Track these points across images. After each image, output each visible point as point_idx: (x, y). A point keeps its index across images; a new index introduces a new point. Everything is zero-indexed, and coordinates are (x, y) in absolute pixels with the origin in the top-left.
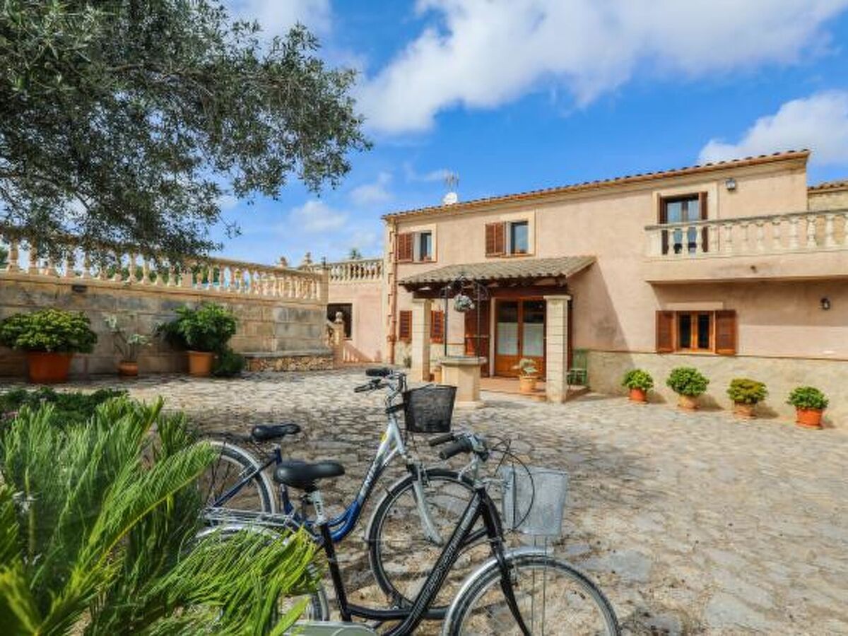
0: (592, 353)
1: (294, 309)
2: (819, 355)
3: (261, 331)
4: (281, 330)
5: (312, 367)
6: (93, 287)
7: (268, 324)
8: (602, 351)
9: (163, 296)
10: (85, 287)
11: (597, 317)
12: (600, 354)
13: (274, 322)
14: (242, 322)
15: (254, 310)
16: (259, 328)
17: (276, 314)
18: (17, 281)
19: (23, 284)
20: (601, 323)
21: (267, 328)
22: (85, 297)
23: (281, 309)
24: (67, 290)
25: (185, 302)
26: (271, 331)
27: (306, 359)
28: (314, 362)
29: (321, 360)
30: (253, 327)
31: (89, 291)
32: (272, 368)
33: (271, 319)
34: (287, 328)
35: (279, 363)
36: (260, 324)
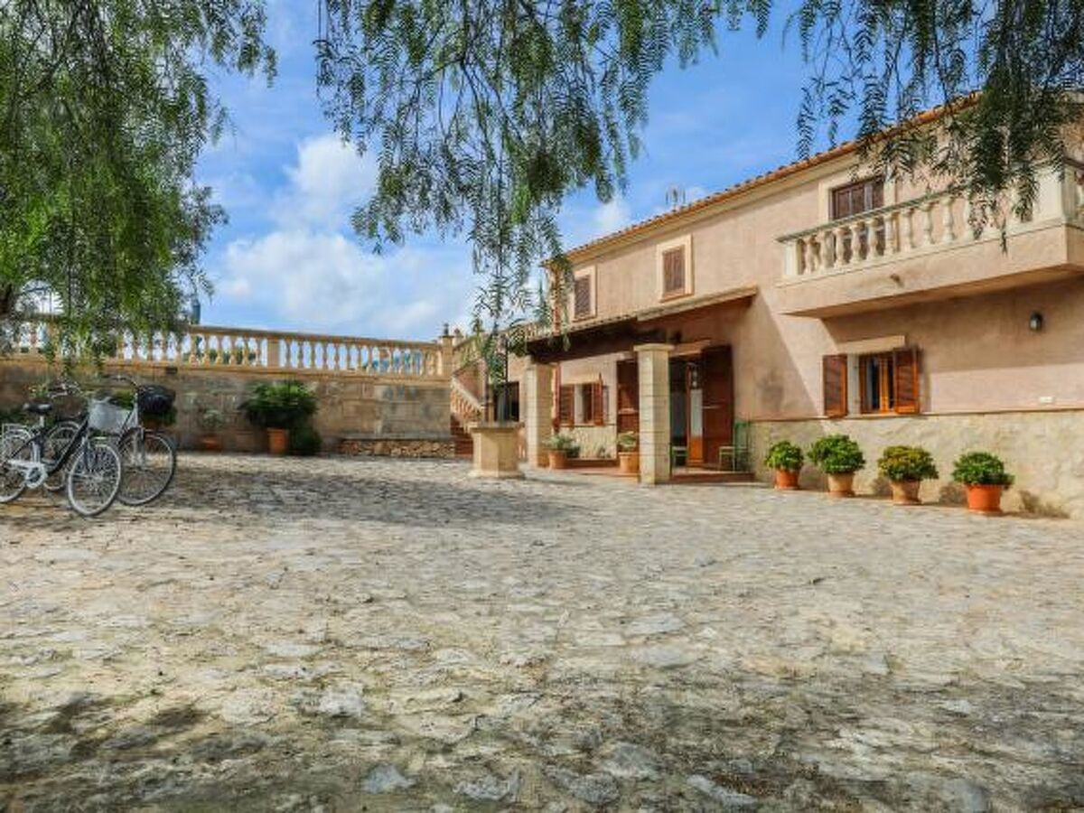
0: (757, 425)
1: (405, 387)
2: (1033, 406)
3: (359, 411)
4: (386, 411)
5: (425, 454)
6: (182, 369)
7: (369, 404)
8: (768, 421)
9: (250, 375)
10: (176, 369)
11: (761, 372)
12: (764, 425)
13: (376, 402)
14: (337, 401)
15: (352, 388)
16: (357, 408)
17: (379, 392)
18: (123, 366)
19: (126, 368)
20: (766, 382)
21: (368, 408)
22: (177, 378)
23: (384, 387)
24: (162, 372)
25: (271, 382)
26: (373, 412)
27: (416, 444)
28: (427, 448)
29: (436, 446)
30: (350, 407)
31: (180, 372)
32: (368, 452)
33: (373, 397)
34: (394, 407)
35: (379, 446)
36: (358, 403)
